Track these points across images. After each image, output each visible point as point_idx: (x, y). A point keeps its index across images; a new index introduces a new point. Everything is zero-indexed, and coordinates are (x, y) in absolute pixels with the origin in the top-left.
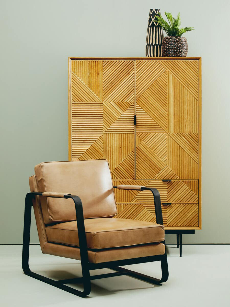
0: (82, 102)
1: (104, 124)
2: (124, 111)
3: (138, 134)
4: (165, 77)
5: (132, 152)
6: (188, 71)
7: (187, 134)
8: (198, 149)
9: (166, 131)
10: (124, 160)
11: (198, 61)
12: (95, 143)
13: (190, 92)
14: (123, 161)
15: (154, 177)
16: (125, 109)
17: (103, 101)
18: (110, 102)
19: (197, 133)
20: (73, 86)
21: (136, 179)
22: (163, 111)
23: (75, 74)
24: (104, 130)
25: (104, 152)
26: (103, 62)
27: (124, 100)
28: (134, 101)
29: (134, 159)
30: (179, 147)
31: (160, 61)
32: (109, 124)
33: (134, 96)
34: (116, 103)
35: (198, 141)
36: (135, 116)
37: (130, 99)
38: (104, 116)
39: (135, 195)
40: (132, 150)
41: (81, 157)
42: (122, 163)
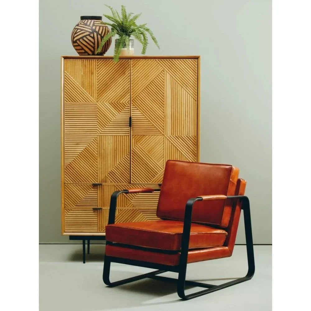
0: (75, 103)
1: (98, 126)
2: (119, 112)
3: (134, 136)
4: (163, 77)
5: (127, 155)
6: (186, 70)
7: (185, 136)
8: (196, 152)
9: (163, 133)
10: (119, 163)
11: (197, 59)
12: (88, 146)
13: (189, 92)
14: (117, 165)
15: (150, 181)
16: (120, 110)
17: (97, 102)
18: (105, 103)
19: (196, 135)
20: (66, 86)
21: (131, 183)
22: (160, 113)
23: (68, 74)
24: (98, 132)
25: (98, 155)
26: (97, 61)
27: (119, 101)
28: (129, 102)
29: (129, 162)
30: (176, 150)
31: (157, 60)
32: (103, 125)
33: (129, 96)
34: (111, 104)
35: (196, 144)
36: (130, 118)
37: (126, 100)
38: (98, 117)
39: (130, 200)
40: (127, 153)
41: (74, 160)
42: (116, 166)
